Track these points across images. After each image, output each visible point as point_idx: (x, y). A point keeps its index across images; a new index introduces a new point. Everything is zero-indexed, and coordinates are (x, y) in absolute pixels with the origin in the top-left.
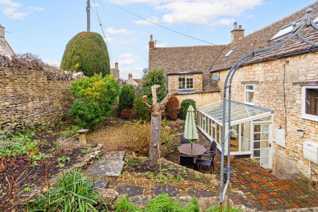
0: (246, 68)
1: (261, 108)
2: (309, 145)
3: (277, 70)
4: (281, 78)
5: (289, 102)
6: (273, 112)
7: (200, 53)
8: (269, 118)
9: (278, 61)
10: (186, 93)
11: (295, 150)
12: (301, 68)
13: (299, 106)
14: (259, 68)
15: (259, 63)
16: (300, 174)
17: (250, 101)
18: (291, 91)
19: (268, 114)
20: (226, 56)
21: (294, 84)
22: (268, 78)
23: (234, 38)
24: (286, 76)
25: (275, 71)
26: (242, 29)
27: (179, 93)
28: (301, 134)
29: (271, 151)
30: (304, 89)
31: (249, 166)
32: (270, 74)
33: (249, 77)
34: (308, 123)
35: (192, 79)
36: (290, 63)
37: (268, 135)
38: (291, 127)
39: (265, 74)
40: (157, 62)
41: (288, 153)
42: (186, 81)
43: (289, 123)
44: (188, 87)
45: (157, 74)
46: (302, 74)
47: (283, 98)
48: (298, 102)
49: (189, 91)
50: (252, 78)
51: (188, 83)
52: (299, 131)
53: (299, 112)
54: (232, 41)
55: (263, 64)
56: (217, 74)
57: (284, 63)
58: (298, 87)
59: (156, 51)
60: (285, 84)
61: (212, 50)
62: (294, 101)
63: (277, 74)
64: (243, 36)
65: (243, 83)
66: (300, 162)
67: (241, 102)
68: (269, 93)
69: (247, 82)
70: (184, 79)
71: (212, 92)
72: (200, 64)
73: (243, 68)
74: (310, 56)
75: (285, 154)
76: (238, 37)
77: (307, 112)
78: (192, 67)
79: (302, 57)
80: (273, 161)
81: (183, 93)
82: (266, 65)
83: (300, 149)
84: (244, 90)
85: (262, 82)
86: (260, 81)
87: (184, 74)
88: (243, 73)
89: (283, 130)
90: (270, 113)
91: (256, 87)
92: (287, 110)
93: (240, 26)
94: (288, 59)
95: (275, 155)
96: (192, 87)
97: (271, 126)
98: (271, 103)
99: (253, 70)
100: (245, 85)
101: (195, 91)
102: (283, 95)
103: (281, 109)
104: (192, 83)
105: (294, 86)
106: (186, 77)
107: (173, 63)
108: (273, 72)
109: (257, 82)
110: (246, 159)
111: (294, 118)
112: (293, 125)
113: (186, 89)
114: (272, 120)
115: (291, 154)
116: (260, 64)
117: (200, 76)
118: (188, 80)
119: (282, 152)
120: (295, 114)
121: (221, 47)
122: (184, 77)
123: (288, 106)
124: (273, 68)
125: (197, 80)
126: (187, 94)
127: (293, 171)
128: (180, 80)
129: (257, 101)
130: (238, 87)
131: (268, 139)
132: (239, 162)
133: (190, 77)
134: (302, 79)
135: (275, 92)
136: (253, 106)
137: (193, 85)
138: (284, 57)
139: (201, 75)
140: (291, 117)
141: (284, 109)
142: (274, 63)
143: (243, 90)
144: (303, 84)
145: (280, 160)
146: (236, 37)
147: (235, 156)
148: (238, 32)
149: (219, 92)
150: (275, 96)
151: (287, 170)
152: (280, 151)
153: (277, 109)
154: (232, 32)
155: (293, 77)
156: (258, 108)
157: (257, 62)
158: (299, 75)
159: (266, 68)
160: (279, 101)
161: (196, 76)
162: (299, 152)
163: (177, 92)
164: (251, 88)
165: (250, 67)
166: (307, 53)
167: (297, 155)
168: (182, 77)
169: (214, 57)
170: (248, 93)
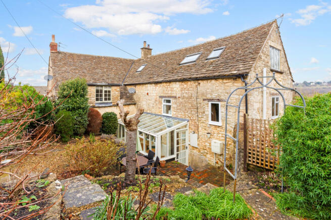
0: (164, 84)
1: (178, 119)
2: (215, 143)
3: (192, 89)
4: (194, 95)
5: (200, 113)
6: (188, 121)
7: (111, 64)
8: (185, 126)
9: (192, 82)
10: (104, 105)
11: (205, 148)
12: (208, 89)
13: (207, 116)
14: (176, 86)
15: (177, 81)
16: (208, 165)
17: (167, 113)
18: (202, 105)
19: (185, 123)
20: (138, 70)
21: (204, 100)
22: (184, 95)
23: (144, 55)
24: (199, 93)
25: (190, 89)
26: (150, 48)
27: (96, 106)
28: (209, 135)
29: (188, 151)
30: (210, 103)
31: (177, 167)
32: (186, 91)
33: (167, 92)
34: (213, 127)
35: (109, 92)
36: (201, 85)
37: (185, 140)
38: (202, 132)
39: (181, 91)
40: (63, 69)
41: (199, 151)
42: (103, 93)
43: (200, 128)
44: (106, 99)
45: (81, 85)
46: (209, 93)
47: (196, 110)
48: (206, 113)
49: (107, 103)
50: (169, 93)
51: (105, 95)
52: (208, 133)
53: (207, 120)
54: (142, 57)
55: (180, 83)
56: (133, 87)
57: (197, 84)
58: (206, 102)
59: (60, 55)
60: (198, 100)
61: (122, 62)
62: (204, 112)
63: (191, 92)
64: (151, 54)
65: (161, 97)
66: (208, 156)
67: (159, 114)
68: (185, 106)
69: (165, 97)
70: (101, 91)
71: (129, 105)
72: (112, 76)
73: (162, 85)
74: (213, 81)
75: (197, 153)
76: (147, 55)
77: (212, 120)
78: (105, 78)
79: (209, 81)
80: (189, 160)
81: (100, 106)
82: (183, 84)
83: (209, 147)
84: (162, 103)
85: (179, 97)
86: (177, 96)
87: (102, 86)
88: (161, 88)
89: (196, 135)
90: (186, 122)
91: (174, 101)
92: (199, 119)
93: (149, 45)
94: (200, 82)
95: (190, 154)
96: (109, 99)
97: (187, 132)
98: (186, 114)
99: (171, 86)
100: (163, 99)
101: (113, 104)
102: (196, 107)
103: (194, 118)
104: (109, 95)
105: (204, 102)
106: (104, 89)
107: (83, 72)
108: (188, 90)
109: (175, 97)
110: (172, 162)
111: (204, 125)
112: (203, 129)
113: (104, 101)
114: (188, 128)
115: (202, 152)
116: (177, 83)
117: (118, 89)
118: (106, 92)
119: (195, 151)
120: (204, 122)
121: (130, 60)
122: (101, 88)
123: (200, 116)
124: (188, 87)
125: (115, 92)
126: (105, 107)
127: (204, 164)
128: (97, 91)
129: (175, 113)
130: (156, 101)
131: (185, 143)
132: (169, 166)
133: (108, 89)
134: (209, 96)
135: (190, 105)
136: (171, 117)
137: (111, 97)
138: (197, 79)
139: (119, 87)
140: (202, 124)
141: (197, 118)
142: (189, 83)
143: (160, 103)
144: (210, 100)
145: (194, 158)
146: (145, 54)
147: (166, 161)
148: (147, 50)
149: (135, 104)
150: (190, 108)
151: (199, 164)
152: (194, 151)
153: (192, 118)
154: (142, 49)
155: (203, 94)
156: (175, 118)
157: (176, 81)
158: (207, 94)
159: (182, 86)
160: (193, 112)
161: (114, 88)
162: (208, 149)
163: (94, 104)
164: (169, 101)
165: (168, 84)
166: (212, 79)
167: (206, 151)
168: (99, 88)
169: (125, 70)
170: (165, 106)
